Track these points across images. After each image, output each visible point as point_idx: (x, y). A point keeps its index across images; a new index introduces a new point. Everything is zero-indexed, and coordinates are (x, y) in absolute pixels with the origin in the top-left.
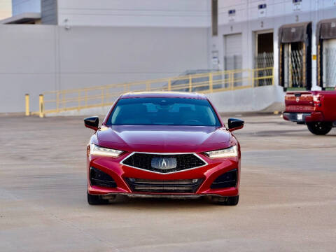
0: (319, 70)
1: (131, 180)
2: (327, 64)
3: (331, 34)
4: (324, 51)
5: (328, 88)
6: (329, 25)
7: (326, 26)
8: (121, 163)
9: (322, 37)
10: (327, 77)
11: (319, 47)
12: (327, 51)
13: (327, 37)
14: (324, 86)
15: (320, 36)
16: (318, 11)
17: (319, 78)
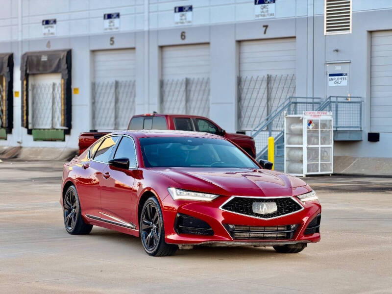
0: (25, 109)
1: (231, 226)
2: (33, 103)
3: (41, 68)
4: (30, 87)
5: (35, 129)
6: (39, 58)
7: (35, 59)
8: (220, 208)
9: (28, 72)
10: (33, 117)
11: (25, 82)
12: (34, 87)
13: (35, 72)
14: (30, 127)
15: (26, 71)
16: (22, 42)
17: (25, 118)
